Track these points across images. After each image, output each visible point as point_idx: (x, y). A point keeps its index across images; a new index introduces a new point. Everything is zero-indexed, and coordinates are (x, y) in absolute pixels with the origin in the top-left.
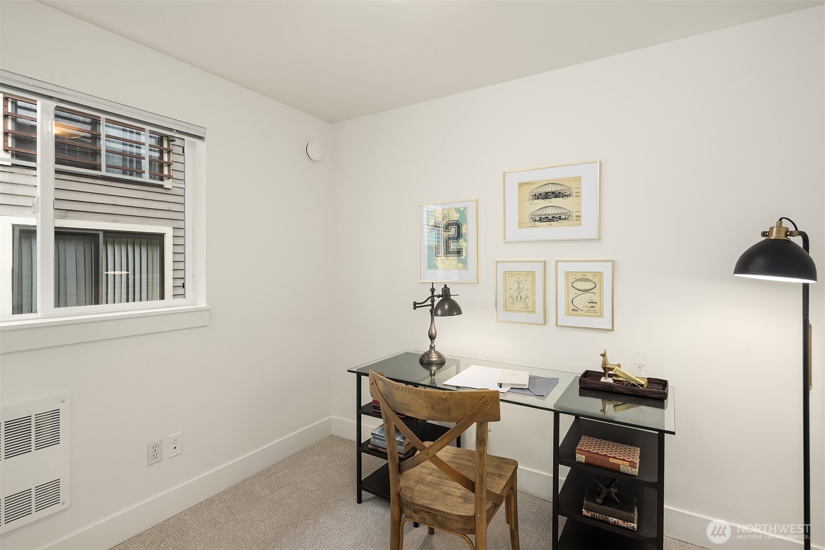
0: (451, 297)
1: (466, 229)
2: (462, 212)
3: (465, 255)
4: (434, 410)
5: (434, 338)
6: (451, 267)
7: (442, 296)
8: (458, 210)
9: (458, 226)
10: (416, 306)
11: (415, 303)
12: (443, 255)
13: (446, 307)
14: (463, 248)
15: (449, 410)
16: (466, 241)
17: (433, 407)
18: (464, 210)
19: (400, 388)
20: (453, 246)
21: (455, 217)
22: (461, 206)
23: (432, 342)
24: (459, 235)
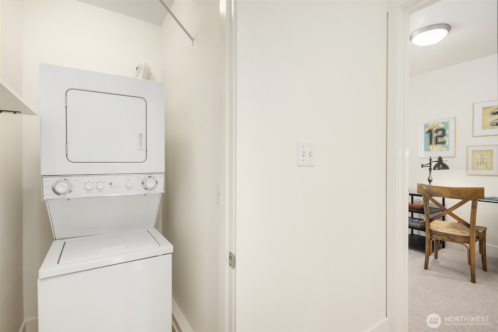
0: (443, 162)
1: (449, 131)
2: (447, 124)
3: (448, 144)
4: (453, 194)
5: (431, 181)
6: (439, 150)
7: (438, 161)
8: (443, 123)
9: (443, 130)
10: (422, 166)
11: (422, 165)
12: (434, 144)
13: (441, 166)
14: (446, 140)
15: (460, 194)
16: (448, 137)
17: (452, 193)
18: (447, 123)
19: (436, 187)
20: (440, 140)
21: (442, 126)
22: (446, 121)
23: (430, 183)
24: (444, 134)
